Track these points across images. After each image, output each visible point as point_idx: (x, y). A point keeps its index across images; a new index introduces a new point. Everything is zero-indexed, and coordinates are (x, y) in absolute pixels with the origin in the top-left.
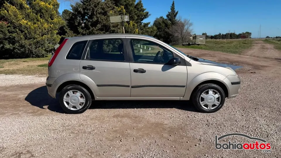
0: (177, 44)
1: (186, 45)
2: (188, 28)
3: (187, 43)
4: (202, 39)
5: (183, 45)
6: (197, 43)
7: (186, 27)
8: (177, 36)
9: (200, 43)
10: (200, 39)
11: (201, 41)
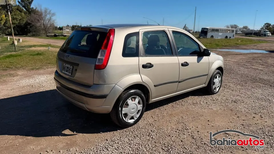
0: (39, 35)
1: (52, 36)
2: (50, 18)
3: (53, 34)
4: (68, 30)
5: (48, 36)
6: (64, 35)
7: (48, 17)
8: (40, 26)
9: (66, 35)
10: (67, 30)
11: (68, 32)
